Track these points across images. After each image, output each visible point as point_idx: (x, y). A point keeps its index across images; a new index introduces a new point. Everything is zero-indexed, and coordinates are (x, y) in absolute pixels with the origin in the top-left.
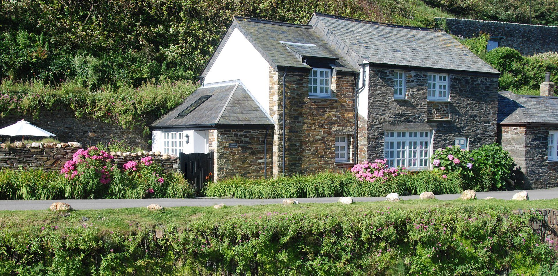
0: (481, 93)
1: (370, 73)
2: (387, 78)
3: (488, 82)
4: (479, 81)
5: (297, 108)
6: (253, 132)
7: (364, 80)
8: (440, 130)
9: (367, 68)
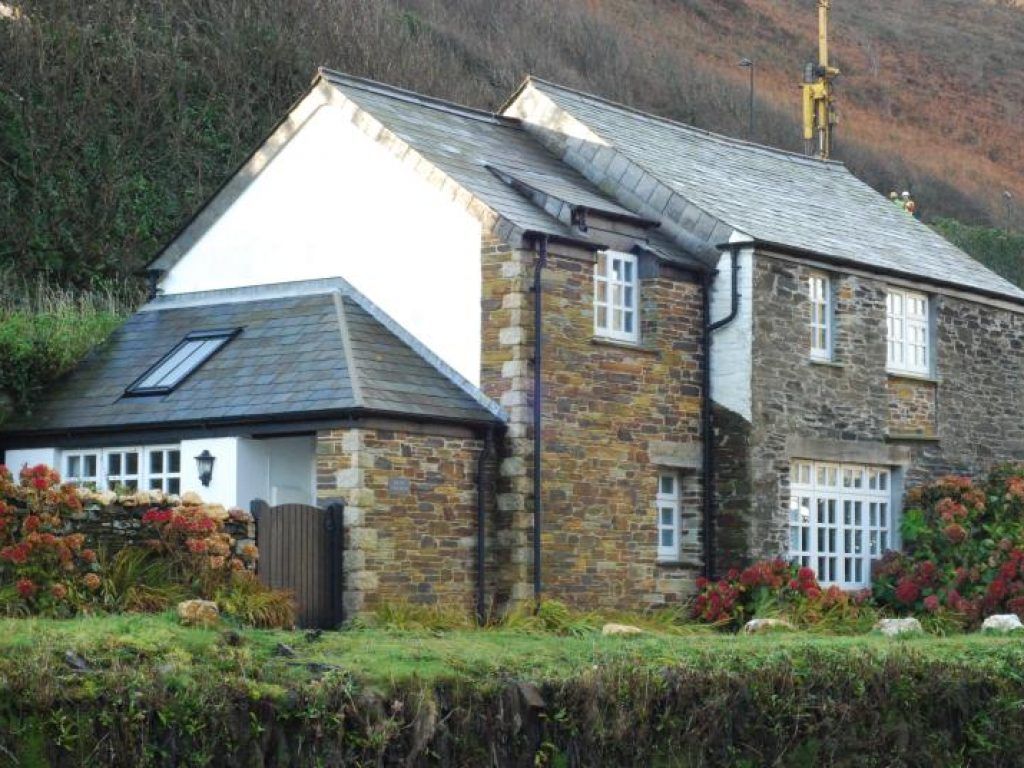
0: (1002, 362)
1: (754, 273)
2: (794, 292)
3: (1016, 328)
4: (998, 322)
5: (567, 374)
6: (450, 445)
7: (736, 297)
8: (918, 468)
9: (747, 259)
